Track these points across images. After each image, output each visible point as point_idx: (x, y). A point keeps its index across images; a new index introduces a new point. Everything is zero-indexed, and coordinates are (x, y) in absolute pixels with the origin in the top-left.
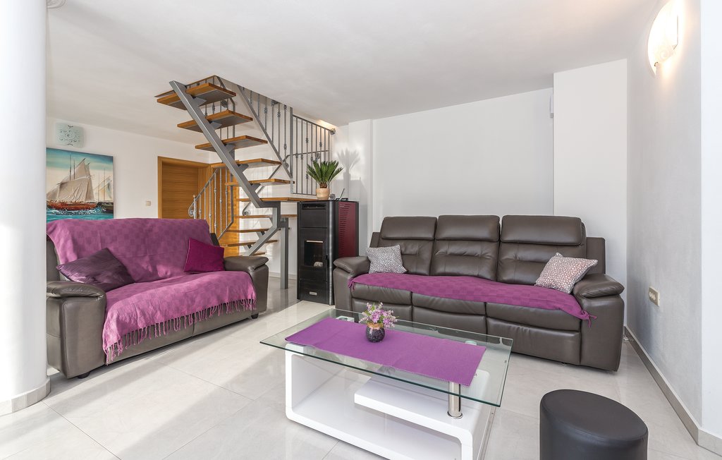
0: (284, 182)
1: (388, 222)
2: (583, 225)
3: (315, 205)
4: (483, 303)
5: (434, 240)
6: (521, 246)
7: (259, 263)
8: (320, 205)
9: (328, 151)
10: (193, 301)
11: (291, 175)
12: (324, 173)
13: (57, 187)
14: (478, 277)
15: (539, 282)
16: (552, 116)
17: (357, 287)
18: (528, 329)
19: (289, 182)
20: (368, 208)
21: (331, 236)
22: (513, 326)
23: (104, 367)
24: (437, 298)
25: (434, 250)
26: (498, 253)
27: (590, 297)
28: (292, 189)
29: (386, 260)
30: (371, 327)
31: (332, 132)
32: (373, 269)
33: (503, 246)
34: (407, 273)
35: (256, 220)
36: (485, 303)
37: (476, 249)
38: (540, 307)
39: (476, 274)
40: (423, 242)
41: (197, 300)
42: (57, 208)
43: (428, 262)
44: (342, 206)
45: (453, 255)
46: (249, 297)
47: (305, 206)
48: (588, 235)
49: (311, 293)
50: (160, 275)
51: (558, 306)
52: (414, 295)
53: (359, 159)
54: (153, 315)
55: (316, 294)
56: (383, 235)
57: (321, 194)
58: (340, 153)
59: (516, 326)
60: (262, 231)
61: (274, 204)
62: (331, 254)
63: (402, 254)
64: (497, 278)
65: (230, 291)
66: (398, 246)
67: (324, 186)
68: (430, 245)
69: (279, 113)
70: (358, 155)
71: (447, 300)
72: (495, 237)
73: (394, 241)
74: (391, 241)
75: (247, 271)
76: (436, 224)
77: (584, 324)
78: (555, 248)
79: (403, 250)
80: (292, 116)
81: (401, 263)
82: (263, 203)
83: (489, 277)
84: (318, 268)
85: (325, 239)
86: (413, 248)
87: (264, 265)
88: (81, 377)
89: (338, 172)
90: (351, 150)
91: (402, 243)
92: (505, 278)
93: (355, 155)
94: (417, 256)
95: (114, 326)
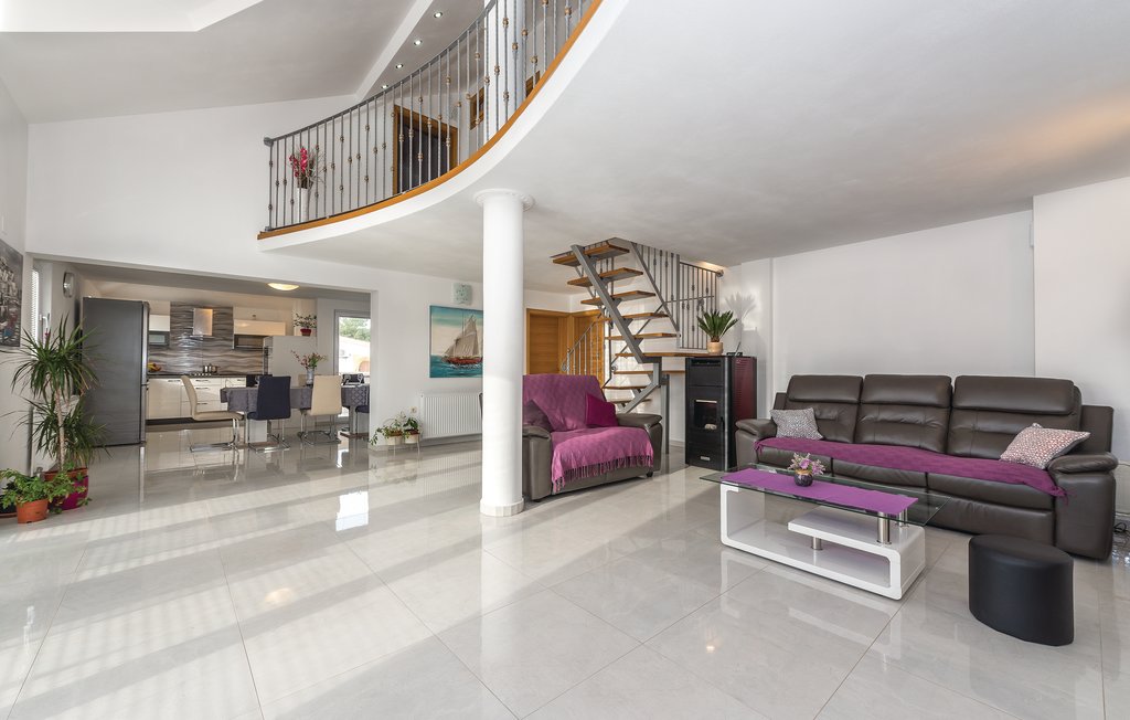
0: (670, 336)
1: (796, 381)
2: (1077, 389)
3: (706, 361)
4: (923, 474)
5: (859, 403)
6: (981, 414)
7: (653, 421)
8: (715, 361)
9: (714, 297)
10: (606, 450)
11: (677, 328)
12: (716, 325)
13: (454, 343)
14: (919, 448)
15: (1004, 456)
16: (1032, 247)
17: (765, 450)
18: (984, 505)
19: (676, 336)
20: (768, 364)
21: (726, 395)
22: (963, 501)
23: (551, 497)
24: (864, 466)
25: (858, 416)
26: (949, 421)
27: (1067, 473)
28: (678, 342)
29: (798, 423)
30: (800, 473)
31: (719, 274)
32: (780, 433)
33: (956, 414)
34: (824, 439)
35: (624, 377)
36: (926, 473)
37: (916, 416)
38: (997, 480)
39: (917, 444)
40: (845, 406)
41: (609, 450)
42: (454, 363)
43: (851, 429)
44: (738, 361)
45: (884, 422)
46: (648, 454)
47: (696, 363)
48: (1084, 402)
49: (702, 458)
50: (569, 426)
51: (1022, 479)
52: (835, 461)
53: (754, 306)
54: (581, 459)
55: (708, 459)
56: (791, 396)
57: (713, 349)
58: (729, 298)
59: (967, 502)
60: (638, 389)
61: (655, 359)
62: (726, 415)
63: (817, 419)
64: (946, 451)
65: (633, 446)
66: (811, 409)
67: (715, 339)
68: (855, 408)
69: (655, 261)
70: (753, 300)
71: (877, 468)
72: (944, 401)
73: (804, 403)
74: (801, 404)
75: (643, 428)
76: (862, 385)
77: (1059, 502)
78: (1032, 418)
79: (818, 414)
80: (679, 263)
81: (815, 428)
82: (645, 359)
83: (935, 449)
84: (709, 431)
85: (719, 398)
86: (831, 413)
87: (658, 423)
88: (538, 501)
89: (733, 323)
90: (744, 295)
91: (817, 406)
92: (958, 452)
93: (749, 300)
94: (836, 422)
95: (559, 463)
